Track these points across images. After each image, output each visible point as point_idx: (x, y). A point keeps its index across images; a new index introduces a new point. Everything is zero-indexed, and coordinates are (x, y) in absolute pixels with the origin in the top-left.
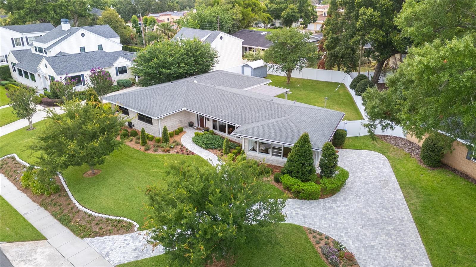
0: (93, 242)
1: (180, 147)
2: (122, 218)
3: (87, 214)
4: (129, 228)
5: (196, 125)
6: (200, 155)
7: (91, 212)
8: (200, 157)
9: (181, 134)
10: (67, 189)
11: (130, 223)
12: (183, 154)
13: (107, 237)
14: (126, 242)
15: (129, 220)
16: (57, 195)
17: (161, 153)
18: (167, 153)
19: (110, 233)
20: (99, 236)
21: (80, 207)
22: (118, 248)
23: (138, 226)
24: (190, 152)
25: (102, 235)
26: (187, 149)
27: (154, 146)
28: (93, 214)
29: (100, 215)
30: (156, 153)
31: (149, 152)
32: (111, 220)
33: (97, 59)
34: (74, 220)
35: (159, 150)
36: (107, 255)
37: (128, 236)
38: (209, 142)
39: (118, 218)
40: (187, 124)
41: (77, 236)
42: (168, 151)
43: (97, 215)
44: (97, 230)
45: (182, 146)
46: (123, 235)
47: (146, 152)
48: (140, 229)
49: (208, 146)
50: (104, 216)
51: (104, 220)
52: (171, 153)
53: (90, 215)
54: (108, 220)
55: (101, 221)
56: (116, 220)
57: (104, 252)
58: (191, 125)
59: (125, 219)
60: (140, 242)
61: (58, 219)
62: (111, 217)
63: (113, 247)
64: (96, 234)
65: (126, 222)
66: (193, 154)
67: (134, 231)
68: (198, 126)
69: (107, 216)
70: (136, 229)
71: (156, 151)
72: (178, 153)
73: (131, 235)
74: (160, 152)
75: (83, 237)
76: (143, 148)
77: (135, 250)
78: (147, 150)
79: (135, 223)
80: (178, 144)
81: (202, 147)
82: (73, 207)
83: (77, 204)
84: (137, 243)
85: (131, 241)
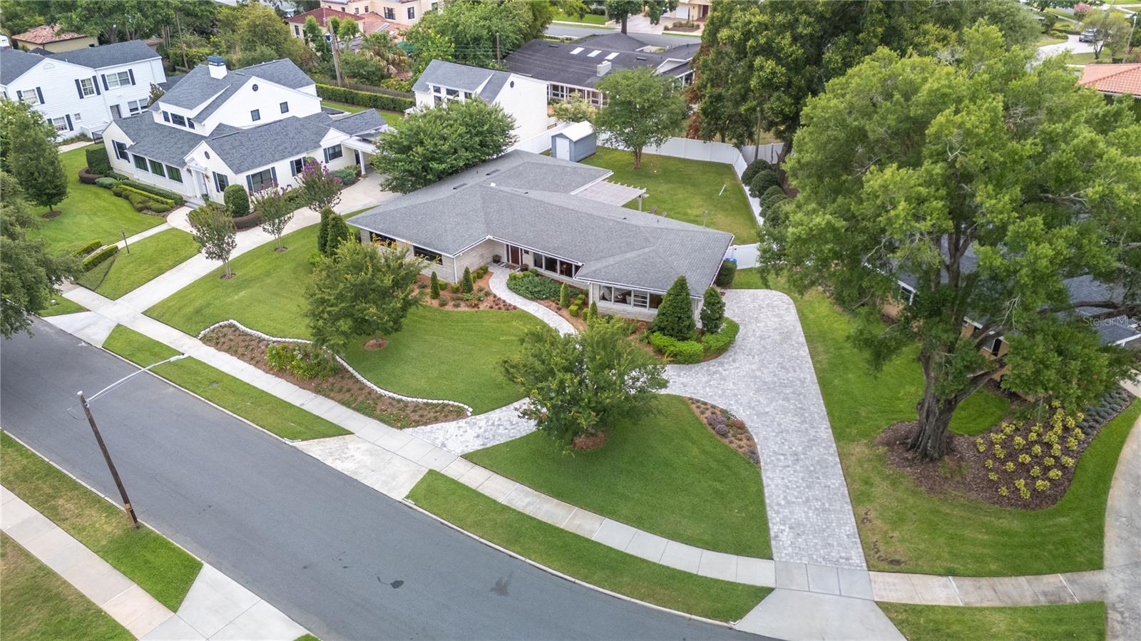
0: (418, 432)
1: (491, 298)
2: (445, 402)
3: (394, 399)
4: (460, 414)
5: (504, 259)
6: (525, 309)
7: (400, 397)
8: (527, 312)
9: (486, 277)
10: (350, 369)
11: (459, 407)
12: (500, 308)
13: (433, 425)
14: (462, 430)
15: (456, 404)
16: (337, 377)
17: (467, 309)
18: (476, 309)
19: (436, 420)
20: (422, 425)
21: (380, 391)
22: (454, 437)
23: (471, 410)
24: (510, 305)
25: (425, 424)
26: (504, 301)
27: (453, 299)
28: (404, 398)
29: (414, 400)
30: (459, 309)
31: (449, 308)
32: (432, 404)
33: (291, 136)
34: (378, 408)
35: (463, 304)
36: (443, 445)
37: (462, 422)
38: (536, 290)
39: (441, 402)
40: (490, 260)
41: (393, 427)
42: (476, 306)
43: (410, 399)
44: (417, 418)
45: (495, 296)
46: (455, 422)
47: (442, 308)
48: (474, 413)
49: (535, 296)
50: (420, 400)
51: (421, 405)
52: (481, 309)
53: (399, 401)
54: (427, 404)
55: (417, 407)
56: (439, 405)
57: (438, 442)
58: (497, 260)
59: (451, 402)
60: (480, 428)
61: (354, 409)
62: (430, 401)
63: (447, 437)
64: (417, 424)
65: (453, 406)
66: (515, 308)
67: (468, 416)
68: (508, 260)
69: (425, 401)
70: (469, 414)
71: (457, 306)
72: (491, 307)
73: (464, 421)
74: (463, 308)
75: (401, 428)
76: (435, 303)
77: (478, 436)
78: (443, 304)
79: (466, 407)
80: (488, 294)
81: (525, 297)
82: (371, 392)
83: (375, 387)
84: (477, 430)
85: (468, 428)
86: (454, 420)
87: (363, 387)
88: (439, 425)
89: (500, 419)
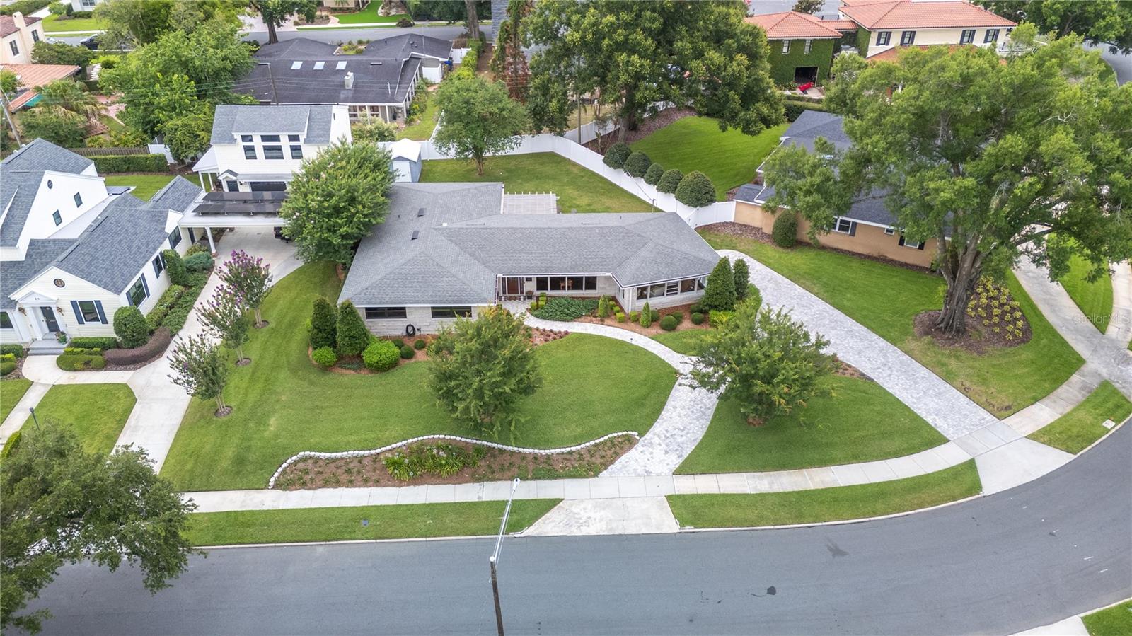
0: (614, 472)
1: (536, 332)
2: (610, 436)
3: (563, 453)
4: (631, 442)
6: (576, 331)
7: (568, 449)
8: (581, 334)
11: (626, 435)
12: (555, 338)
13: (620, 460)
14: (647, 453)
16: (488, 458)
19: (617, 455)
20: (611, 464)
21: (545, 452)
22: (648, 462)
23: (636, 433)
24: (560, 332)
25: (612, 462)
26: (551, 331)
29: (584, 446)
32: (600, 443)
34: (558, 468)
36: (648, 472)
39: (606, 438)
41: (588, 477)
43: (580, 447)
44: (600, 460)
45: (538, 330)
46: (634, 449)
48: (641, 435)
50: (588, 444)
51: (593, 448)
52: (540, 345)
53: (570, 453)
54: (596, 445)
55: (592, 451)
56: (606, 441)
57: (642, 472)
59: (615, 434)
60: (660, 444)
62: (597, 441)
63: (642, 464)
64: (605, 466)
65: (619, 437)
66: (568, 333)
67: (638, 440)
69: (593, 443)
70: (638, 437)
72: (547, 340)
73: (640, 445)
75: (596, 475)
77: (666, 452)
79: (630, 433)
80: (528, 329)
81: (565, 320)
82: (536, 457)
83: (537, 451)
84: (659, 447)
85: (651, 450)
86: (630, 448)
87: (523, 457)
88: (623, 458)
89: (667, 431)
